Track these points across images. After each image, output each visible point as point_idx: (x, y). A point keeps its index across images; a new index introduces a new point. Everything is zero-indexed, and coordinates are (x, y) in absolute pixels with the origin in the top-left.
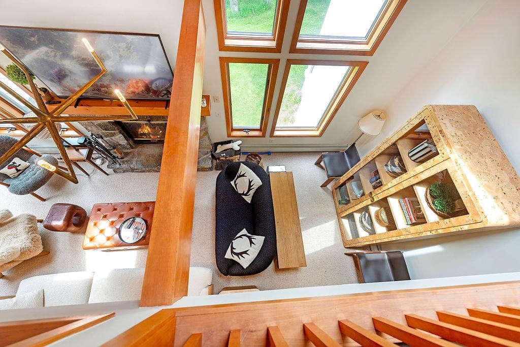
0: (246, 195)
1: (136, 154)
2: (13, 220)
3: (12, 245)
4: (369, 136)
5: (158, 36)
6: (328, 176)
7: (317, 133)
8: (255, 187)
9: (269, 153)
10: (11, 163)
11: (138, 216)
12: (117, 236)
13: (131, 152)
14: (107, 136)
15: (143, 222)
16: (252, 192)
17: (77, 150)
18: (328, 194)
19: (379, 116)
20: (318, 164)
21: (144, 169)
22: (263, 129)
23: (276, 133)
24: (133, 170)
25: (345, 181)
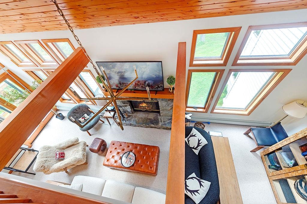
0: (195, 149)
1: (134, 117)
2: (78, 143)
3: (75, 156)
4: (292, 118)
5: (161, 62)
6: (258, 144)
7: (246, 113)
8: (203, 144)
9: (208, 123)
10: (83, 116)
11: (131, 151)
12: (120, 161)
13: (131, 115)
14: (124, 107)
15: (134, 155)
16: (199, 148)
17: (110, 112)
18: (258, 158)
19: (302, 104)
20: (247, 134)
21: (136, 125)
22: (206, 108)
23: (215, 111)
24: (131, 125)
25: (275, 150)
